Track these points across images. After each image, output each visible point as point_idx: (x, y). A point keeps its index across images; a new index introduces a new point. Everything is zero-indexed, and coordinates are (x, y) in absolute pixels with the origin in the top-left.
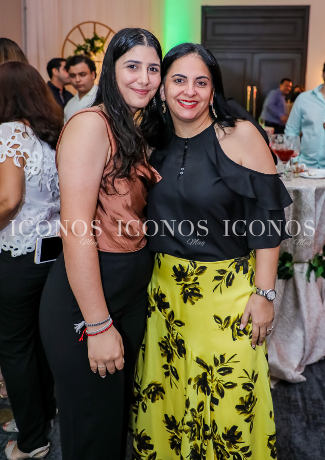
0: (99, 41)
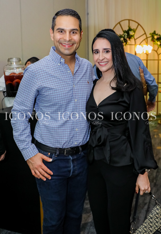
0: (132, 31)
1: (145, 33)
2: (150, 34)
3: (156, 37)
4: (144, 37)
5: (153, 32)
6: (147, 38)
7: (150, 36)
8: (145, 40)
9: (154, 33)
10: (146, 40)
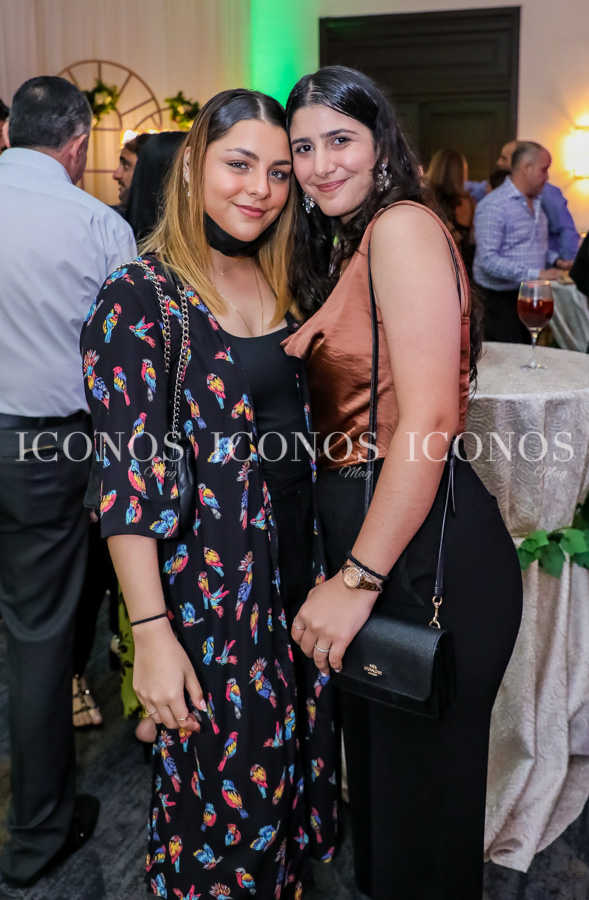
0: (105, 93)
1: (153, 98)
2: (167, 100)
3: (181, 109)
4: (151, 108)
5: (174, 94)
6: (159, 111)
7: (167, 105)
8: (151, 116)
9: (180, 99)
10: (156, 117)
